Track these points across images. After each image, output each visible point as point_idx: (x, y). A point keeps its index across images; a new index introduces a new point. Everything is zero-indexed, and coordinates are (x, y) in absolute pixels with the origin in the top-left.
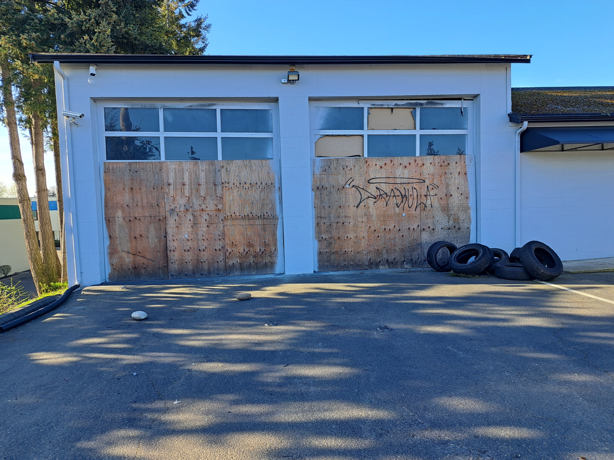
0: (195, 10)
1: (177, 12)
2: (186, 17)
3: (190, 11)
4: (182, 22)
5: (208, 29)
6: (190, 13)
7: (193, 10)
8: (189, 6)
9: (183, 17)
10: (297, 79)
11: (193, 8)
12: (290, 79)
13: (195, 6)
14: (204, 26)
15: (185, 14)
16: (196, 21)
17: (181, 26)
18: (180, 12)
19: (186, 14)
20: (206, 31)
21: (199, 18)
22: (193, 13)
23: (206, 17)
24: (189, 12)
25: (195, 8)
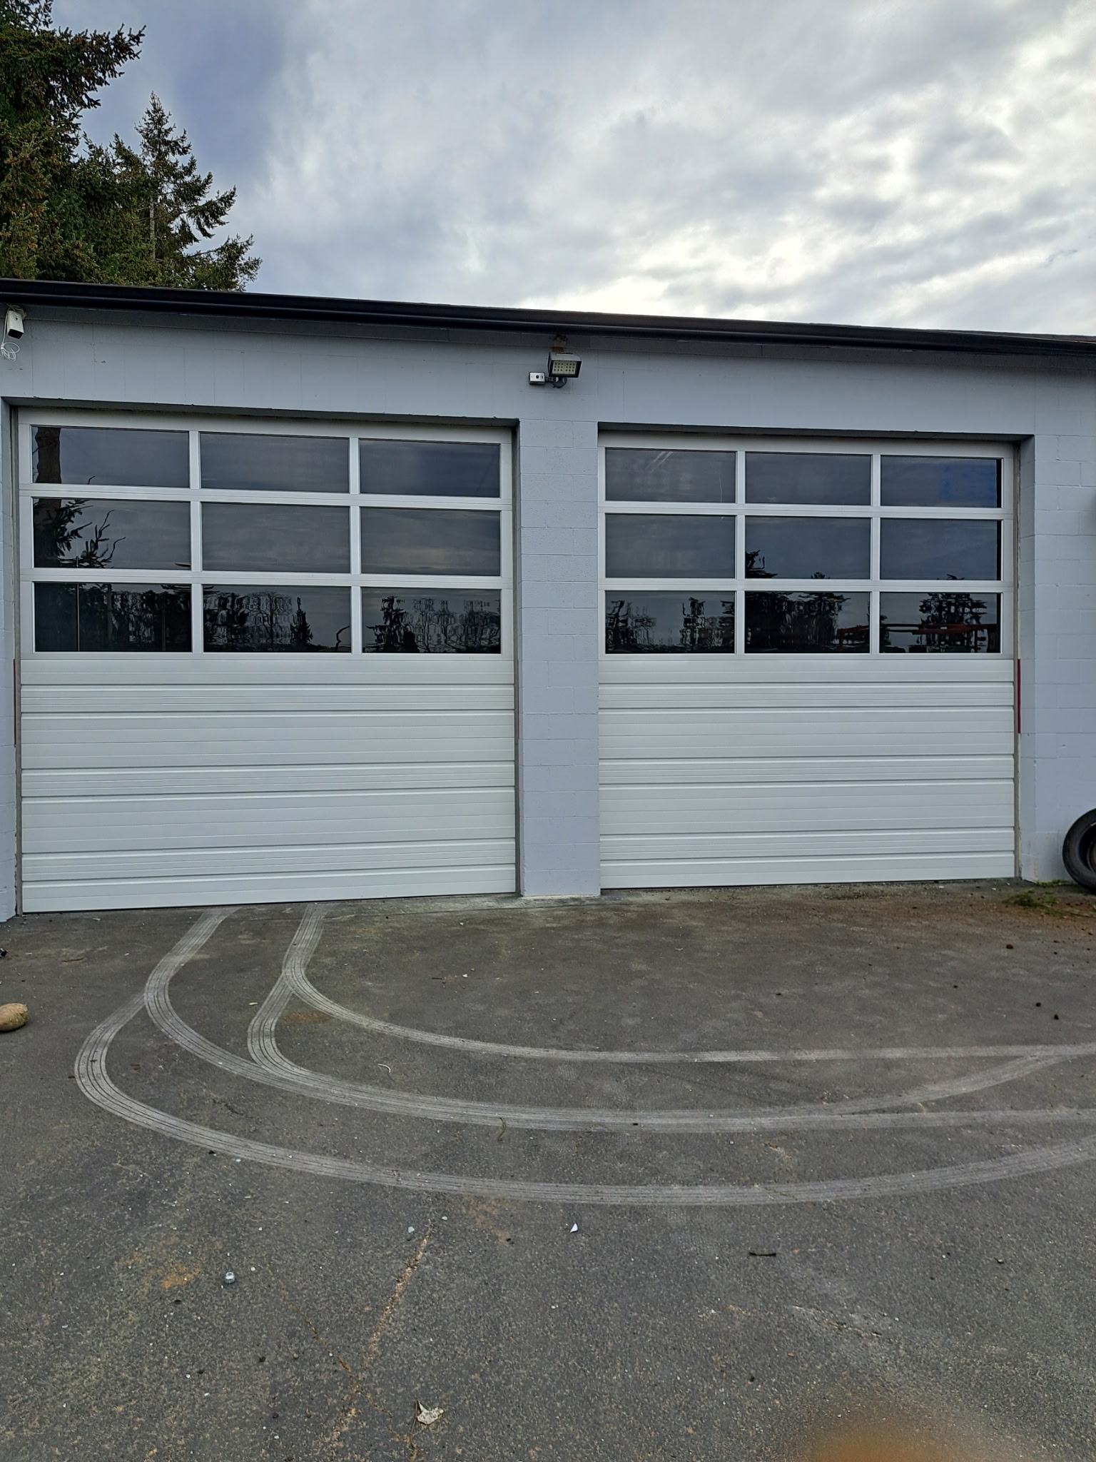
0: (222, 224)
1: (175, 226)
2: (198, 238)
3: (209, 225)
4: (189, 250)
5: (251, 272)
6: (209, 231)
7: (217, 225)
8: (207, 214)
9: (190, 238)
10: (574, 373)
11: (216, 219)
12: (553, 372)
13: (223, 214)
14: (242, 262)
15: (197, 233)
16: (222, 249)
17: (184, 262)
18: (184, 226)
19: (199, 232)
20: (246, 276)
21: (230, 242)
22: (216, 230)
23: (247, 242)
24: (206, 227)
25: (222, 218)
